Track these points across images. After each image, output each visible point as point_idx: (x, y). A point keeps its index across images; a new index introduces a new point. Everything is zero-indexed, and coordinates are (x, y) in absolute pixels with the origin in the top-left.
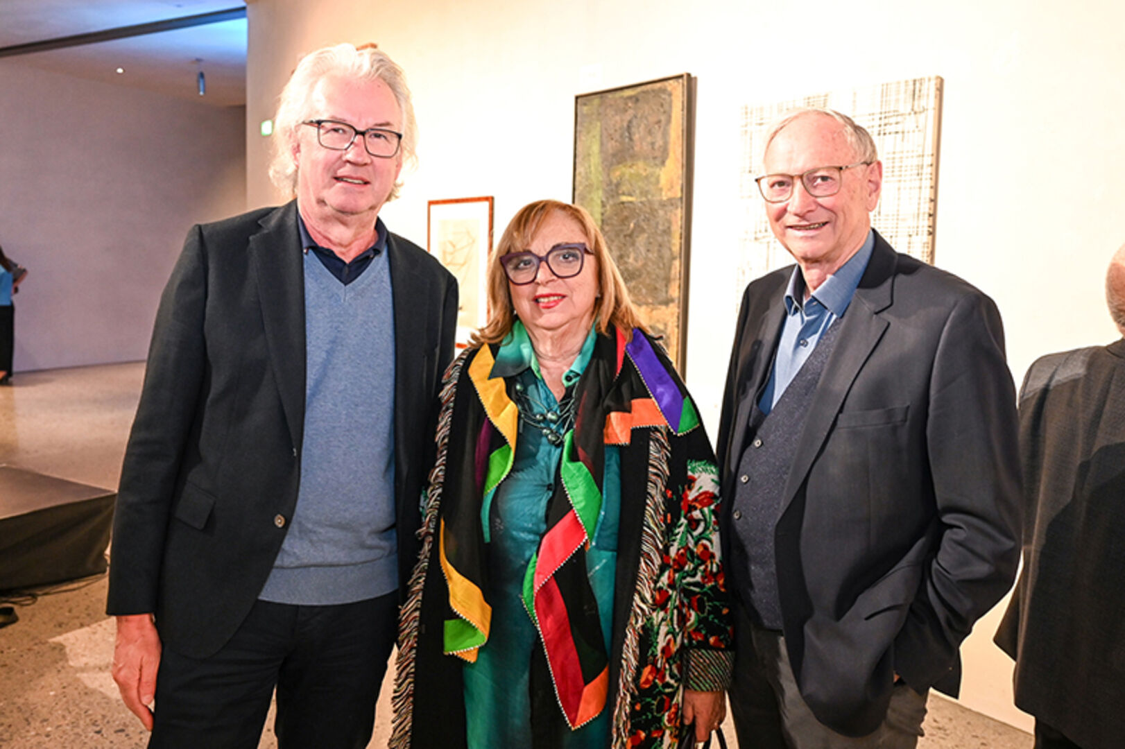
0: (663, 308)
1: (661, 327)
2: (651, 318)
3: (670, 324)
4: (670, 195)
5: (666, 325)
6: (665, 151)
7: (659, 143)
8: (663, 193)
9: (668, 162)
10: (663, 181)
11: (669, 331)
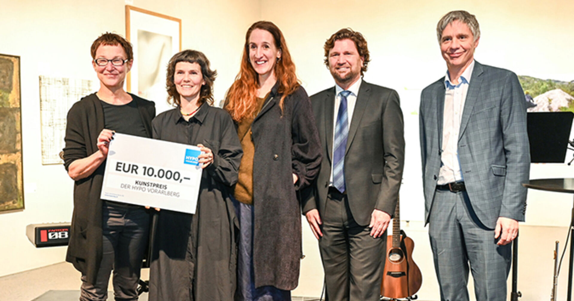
0: (14, 154)
1: (13, 163)
2: (8, 160)
3: (17, 161)
4: (14, 106)
5: (15, 162)
6: (11, 86)
7: (8, 83)
8: (11, 105)
9: (12, 92)
10: (10, 100)
11: (17, 164)
